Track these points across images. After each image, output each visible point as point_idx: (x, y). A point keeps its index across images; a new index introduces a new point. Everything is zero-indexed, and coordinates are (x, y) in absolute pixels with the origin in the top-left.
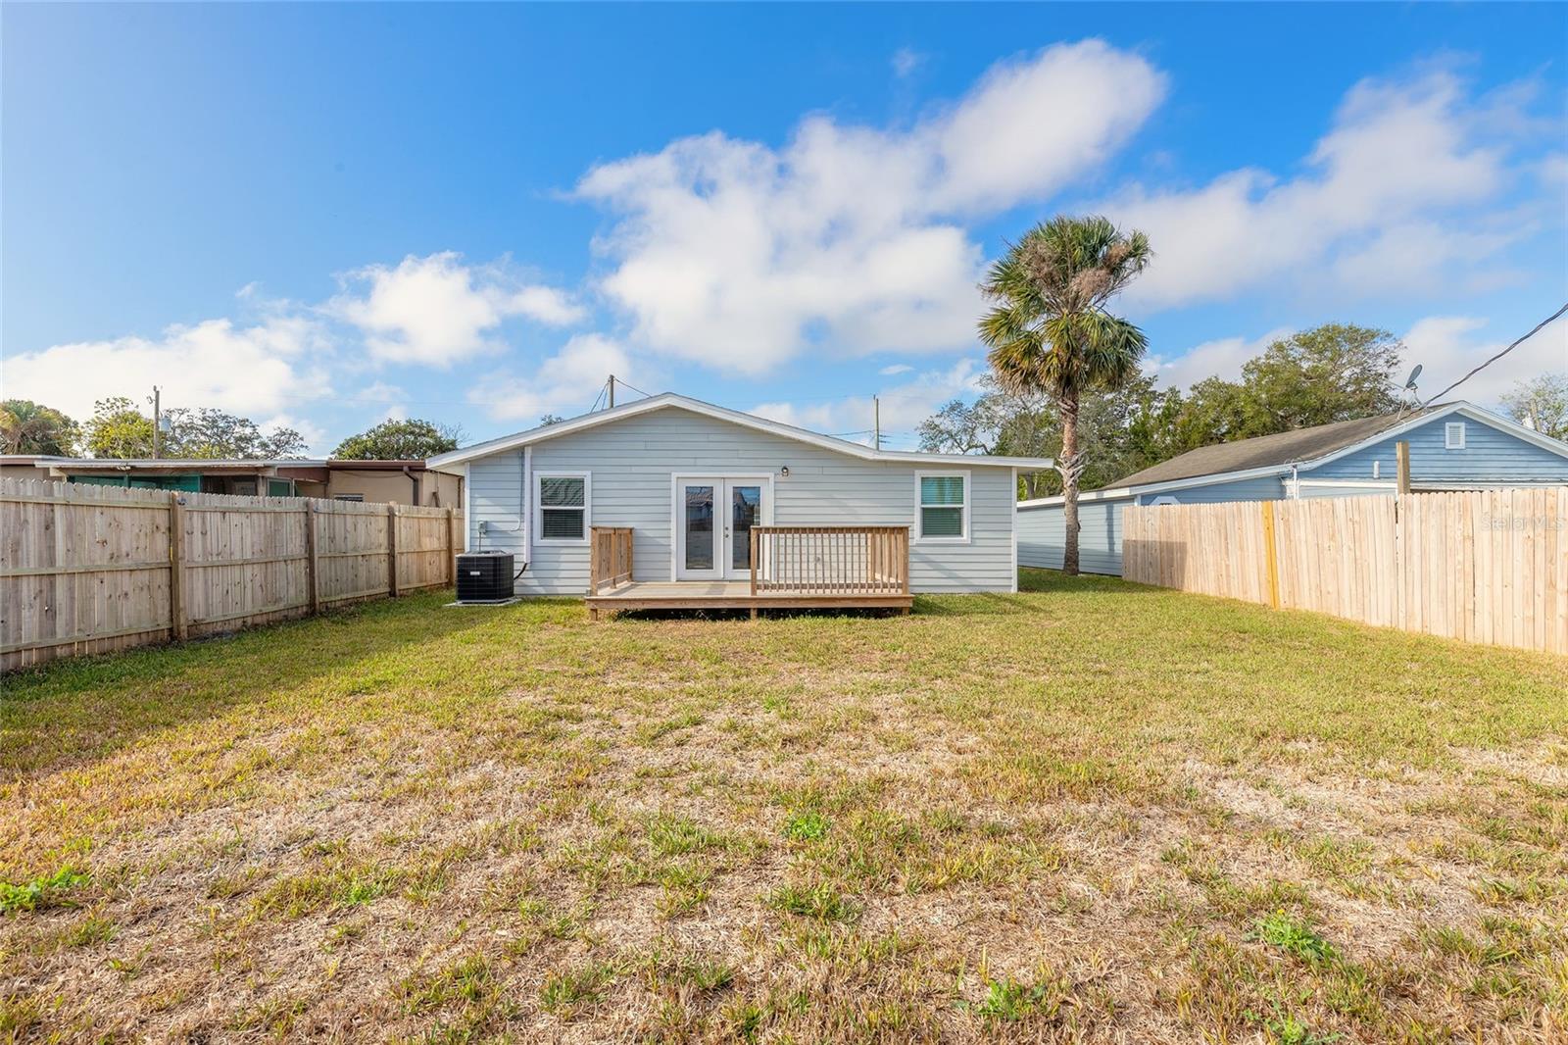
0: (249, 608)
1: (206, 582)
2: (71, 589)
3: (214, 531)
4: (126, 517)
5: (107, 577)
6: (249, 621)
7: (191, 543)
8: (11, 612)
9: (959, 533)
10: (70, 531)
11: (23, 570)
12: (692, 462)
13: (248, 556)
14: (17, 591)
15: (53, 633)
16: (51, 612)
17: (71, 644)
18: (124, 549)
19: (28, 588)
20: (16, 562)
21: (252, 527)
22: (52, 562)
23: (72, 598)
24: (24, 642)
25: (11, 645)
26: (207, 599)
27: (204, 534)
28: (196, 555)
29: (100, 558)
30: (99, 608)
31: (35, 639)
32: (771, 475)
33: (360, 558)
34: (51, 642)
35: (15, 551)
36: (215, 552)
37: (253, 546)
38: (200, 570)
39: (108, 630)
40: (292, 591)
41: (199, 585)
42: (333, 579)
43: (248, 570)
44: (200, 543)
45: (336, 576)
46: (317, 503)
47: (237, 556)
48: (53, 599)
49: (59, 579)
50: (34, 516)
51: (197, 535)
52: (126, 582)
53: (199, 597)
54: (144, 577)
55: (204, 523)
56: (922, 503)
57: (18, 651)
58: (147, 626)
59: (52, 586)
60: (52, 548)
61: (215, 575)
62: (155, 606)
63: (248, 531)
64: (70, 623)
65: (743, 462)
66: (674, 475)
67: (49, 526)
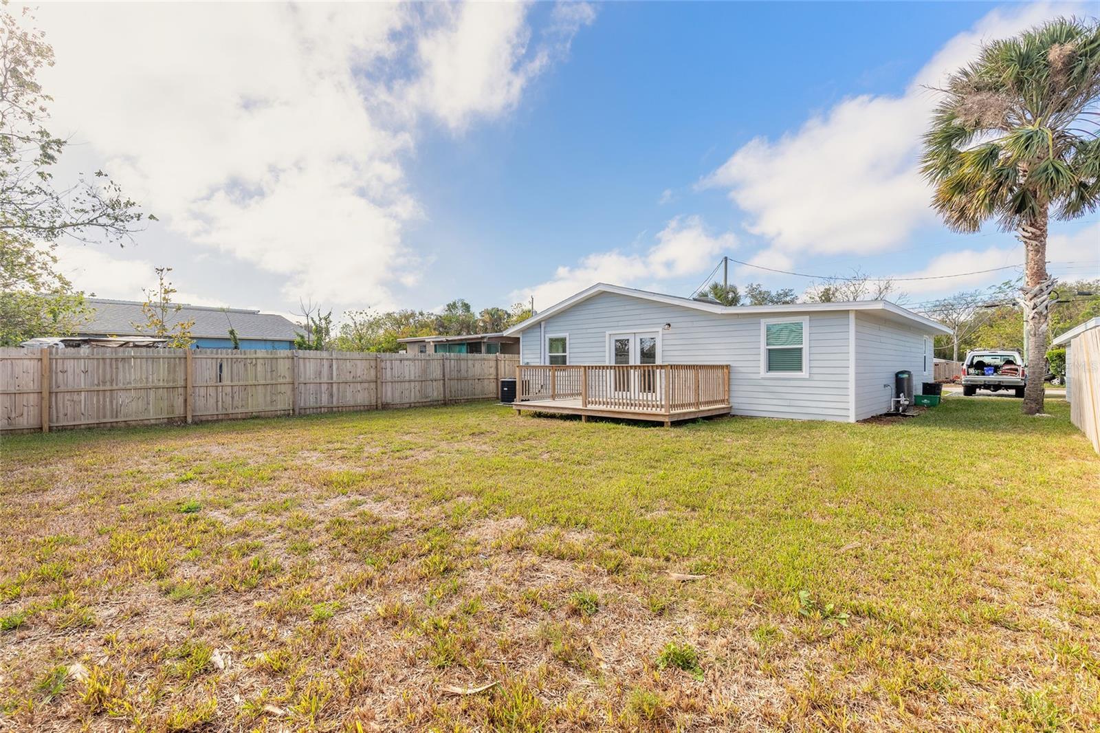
0: (412, 400)
1: (392, 388)
2: (339, 389)
3: (396, 368)
4: (359, 363)
5: (352, 385)
6: (413, 405)
7: (386, 373)
8: (319, 395)
9: (800, 369)
10: (338, 368)
11: (322, 381)
12: (616, 324)
13: (413, 378)
14: (320, 388)
15: (332, 403)
16: (331, 395)
17: (338, 407)
18: (358, 375)
19: (324, 387)
20: (320, 378)
21: (415, 366)
22: (332, 379)
23: (339, 391)
24: (323, 405)
25: (318, 405)
26: (393, 395)
27: (392, 369)
28: (388, 376)
29: (349, 378)
30: (349, 395)
31: (326, 404)
32: (660, 330)
33: (477, 380)
34: (331, 405)
35: (320, 375)
36: (396, 376)
37: (415, 374)
38: (390, 383)
39: (352, 403)
40: (435, 394)
41: (389, 389)
42: (459, 389)
43: (413, 384)
44: (390, 373)
45: (461, 387)
46: (450, 356)
47: (407, 378)
48: (332, 391)
49: (334, 385)
50: (326, 363)
51: (389, 369)
52: (359, 387)
53: (389, 394)
54: (366, 385)
55: (392, 365)
56: (768, 345)
57: (321, 408)
58: (367, 403)
59: (332, 386)
60: (332, 374)
61: (397, 386)
62: (370, 395)
63: (412, 368)
64: (338, 400)
65: (644, 322)
66: (608, 333)
67: (331, 366)
